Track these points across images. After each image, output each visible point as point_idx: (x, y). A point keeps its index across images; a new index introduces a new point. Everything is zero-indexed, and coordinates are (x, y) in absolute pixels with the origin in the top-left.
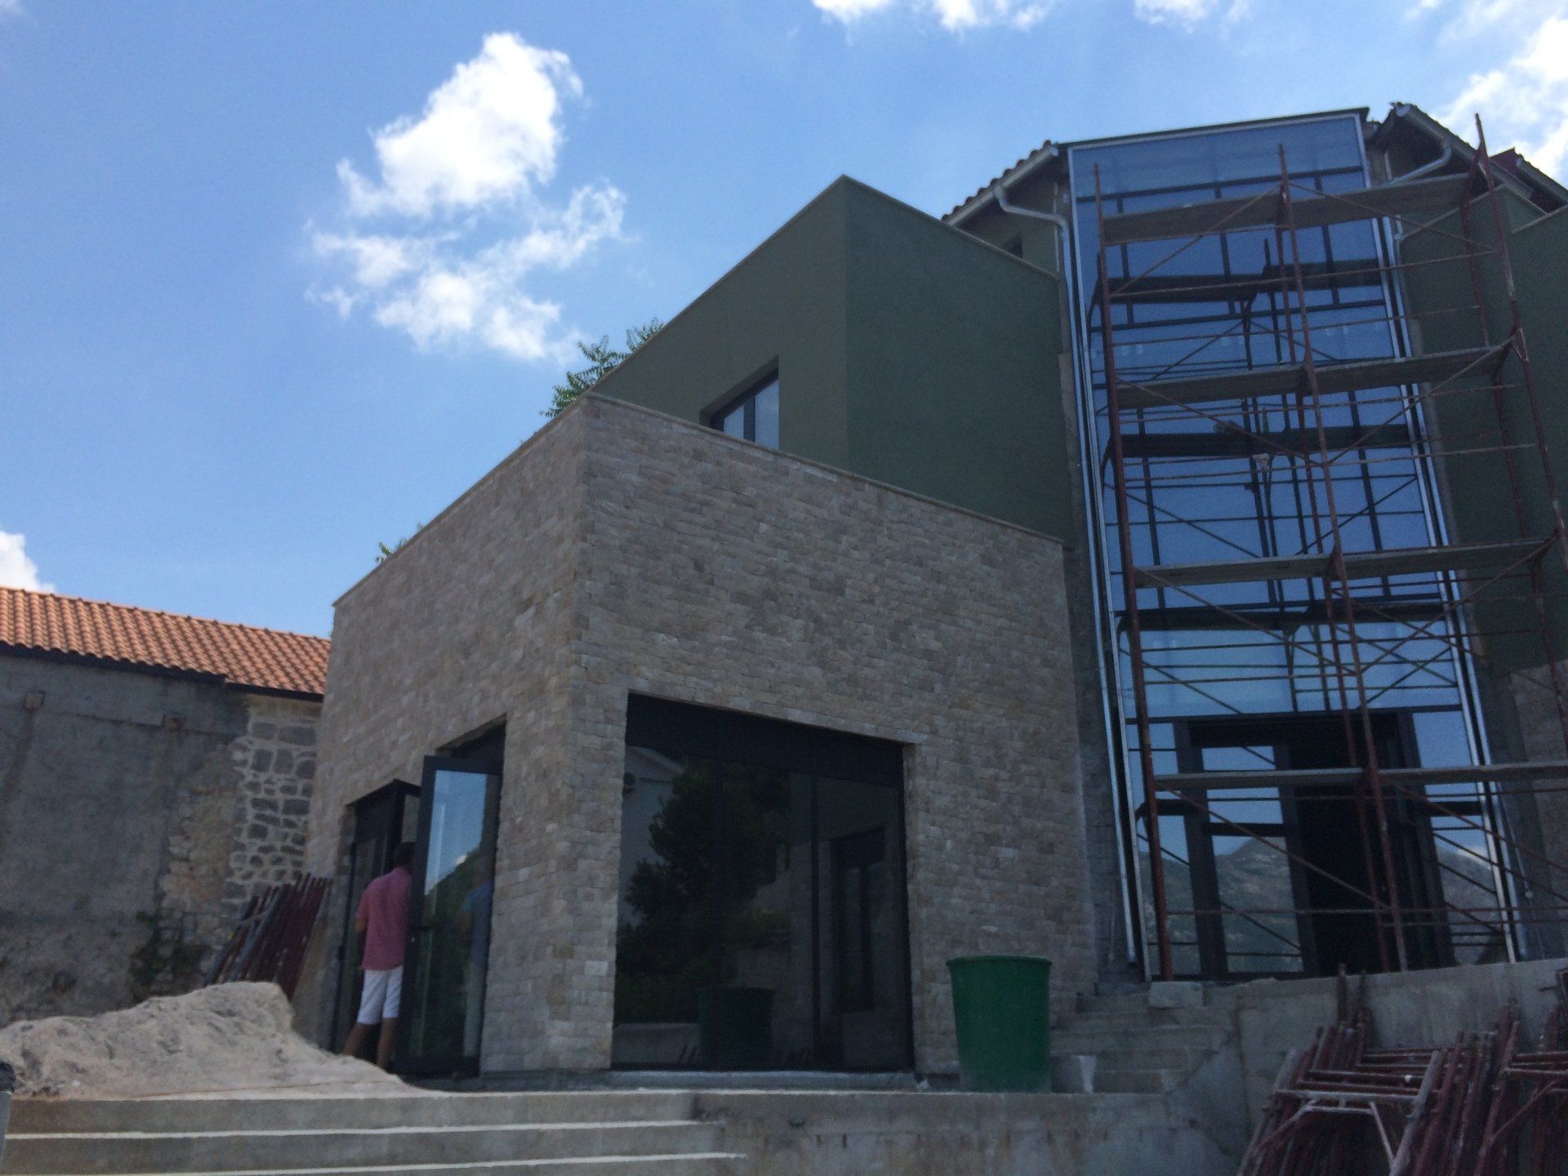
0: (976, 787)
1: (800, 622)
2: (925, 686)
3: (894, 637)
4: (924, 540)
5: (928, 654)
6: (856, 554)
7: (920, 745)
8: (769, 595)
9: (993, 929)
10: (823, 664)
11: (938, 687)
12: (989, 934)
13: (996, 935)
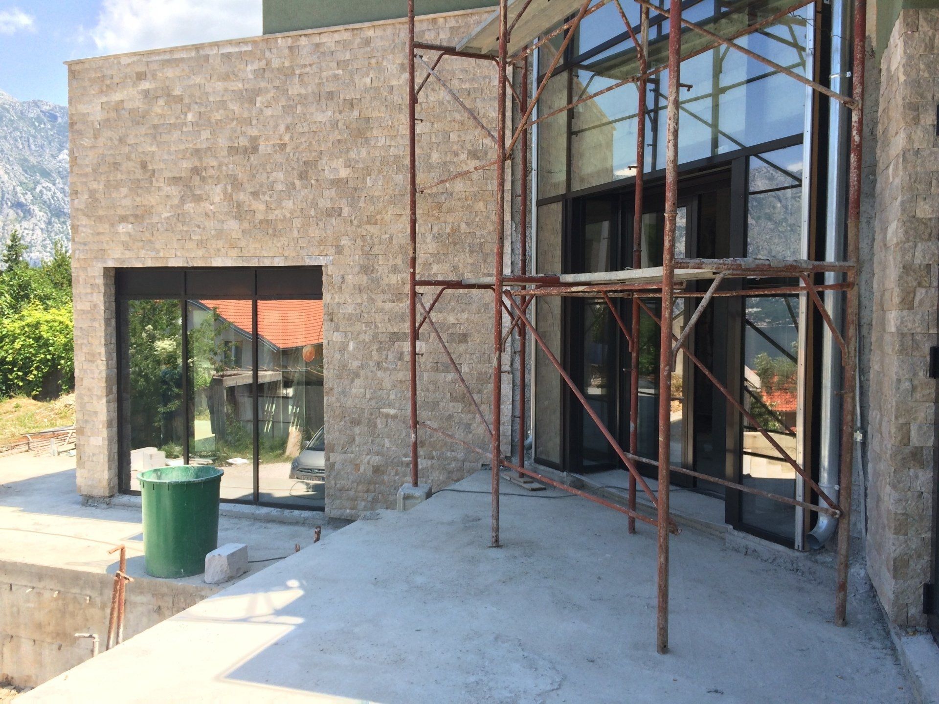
0: (383, 292)
1: (219, 189)
2: (333, 212)
3: (303, 176)
4: (337, 72)
5: (337, 183)
6: (268, 112)
7: (326, 266)
8: (195, 171)
9: (392, 412)
10: (239, 217)
11: (346, 212)
12: (387, 416)
13: (394, 417)
